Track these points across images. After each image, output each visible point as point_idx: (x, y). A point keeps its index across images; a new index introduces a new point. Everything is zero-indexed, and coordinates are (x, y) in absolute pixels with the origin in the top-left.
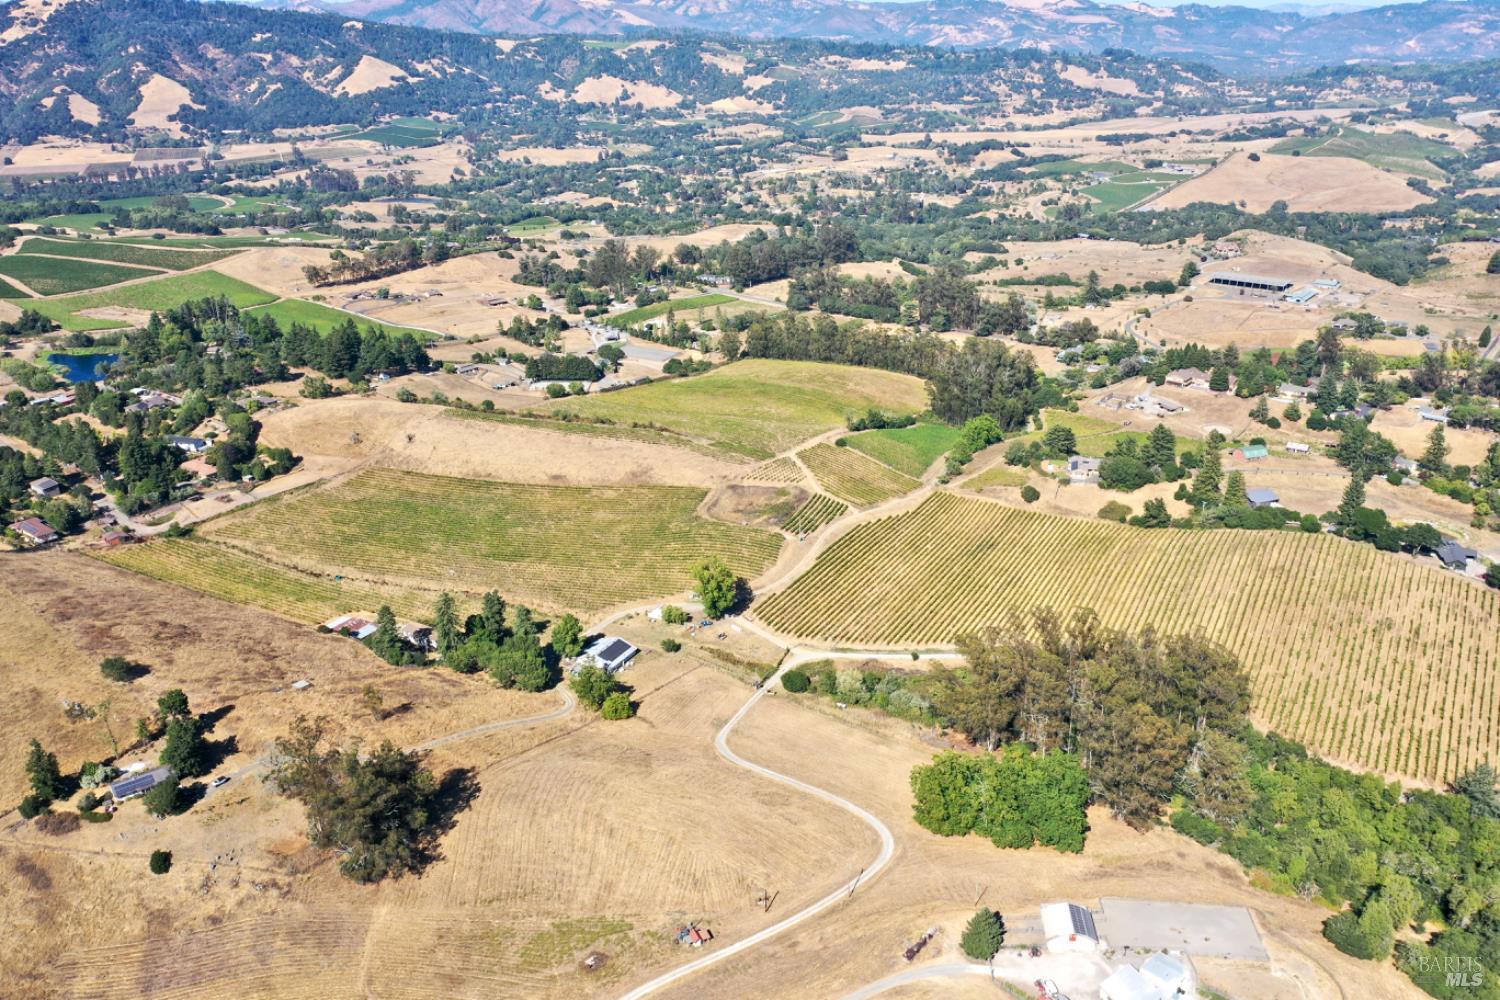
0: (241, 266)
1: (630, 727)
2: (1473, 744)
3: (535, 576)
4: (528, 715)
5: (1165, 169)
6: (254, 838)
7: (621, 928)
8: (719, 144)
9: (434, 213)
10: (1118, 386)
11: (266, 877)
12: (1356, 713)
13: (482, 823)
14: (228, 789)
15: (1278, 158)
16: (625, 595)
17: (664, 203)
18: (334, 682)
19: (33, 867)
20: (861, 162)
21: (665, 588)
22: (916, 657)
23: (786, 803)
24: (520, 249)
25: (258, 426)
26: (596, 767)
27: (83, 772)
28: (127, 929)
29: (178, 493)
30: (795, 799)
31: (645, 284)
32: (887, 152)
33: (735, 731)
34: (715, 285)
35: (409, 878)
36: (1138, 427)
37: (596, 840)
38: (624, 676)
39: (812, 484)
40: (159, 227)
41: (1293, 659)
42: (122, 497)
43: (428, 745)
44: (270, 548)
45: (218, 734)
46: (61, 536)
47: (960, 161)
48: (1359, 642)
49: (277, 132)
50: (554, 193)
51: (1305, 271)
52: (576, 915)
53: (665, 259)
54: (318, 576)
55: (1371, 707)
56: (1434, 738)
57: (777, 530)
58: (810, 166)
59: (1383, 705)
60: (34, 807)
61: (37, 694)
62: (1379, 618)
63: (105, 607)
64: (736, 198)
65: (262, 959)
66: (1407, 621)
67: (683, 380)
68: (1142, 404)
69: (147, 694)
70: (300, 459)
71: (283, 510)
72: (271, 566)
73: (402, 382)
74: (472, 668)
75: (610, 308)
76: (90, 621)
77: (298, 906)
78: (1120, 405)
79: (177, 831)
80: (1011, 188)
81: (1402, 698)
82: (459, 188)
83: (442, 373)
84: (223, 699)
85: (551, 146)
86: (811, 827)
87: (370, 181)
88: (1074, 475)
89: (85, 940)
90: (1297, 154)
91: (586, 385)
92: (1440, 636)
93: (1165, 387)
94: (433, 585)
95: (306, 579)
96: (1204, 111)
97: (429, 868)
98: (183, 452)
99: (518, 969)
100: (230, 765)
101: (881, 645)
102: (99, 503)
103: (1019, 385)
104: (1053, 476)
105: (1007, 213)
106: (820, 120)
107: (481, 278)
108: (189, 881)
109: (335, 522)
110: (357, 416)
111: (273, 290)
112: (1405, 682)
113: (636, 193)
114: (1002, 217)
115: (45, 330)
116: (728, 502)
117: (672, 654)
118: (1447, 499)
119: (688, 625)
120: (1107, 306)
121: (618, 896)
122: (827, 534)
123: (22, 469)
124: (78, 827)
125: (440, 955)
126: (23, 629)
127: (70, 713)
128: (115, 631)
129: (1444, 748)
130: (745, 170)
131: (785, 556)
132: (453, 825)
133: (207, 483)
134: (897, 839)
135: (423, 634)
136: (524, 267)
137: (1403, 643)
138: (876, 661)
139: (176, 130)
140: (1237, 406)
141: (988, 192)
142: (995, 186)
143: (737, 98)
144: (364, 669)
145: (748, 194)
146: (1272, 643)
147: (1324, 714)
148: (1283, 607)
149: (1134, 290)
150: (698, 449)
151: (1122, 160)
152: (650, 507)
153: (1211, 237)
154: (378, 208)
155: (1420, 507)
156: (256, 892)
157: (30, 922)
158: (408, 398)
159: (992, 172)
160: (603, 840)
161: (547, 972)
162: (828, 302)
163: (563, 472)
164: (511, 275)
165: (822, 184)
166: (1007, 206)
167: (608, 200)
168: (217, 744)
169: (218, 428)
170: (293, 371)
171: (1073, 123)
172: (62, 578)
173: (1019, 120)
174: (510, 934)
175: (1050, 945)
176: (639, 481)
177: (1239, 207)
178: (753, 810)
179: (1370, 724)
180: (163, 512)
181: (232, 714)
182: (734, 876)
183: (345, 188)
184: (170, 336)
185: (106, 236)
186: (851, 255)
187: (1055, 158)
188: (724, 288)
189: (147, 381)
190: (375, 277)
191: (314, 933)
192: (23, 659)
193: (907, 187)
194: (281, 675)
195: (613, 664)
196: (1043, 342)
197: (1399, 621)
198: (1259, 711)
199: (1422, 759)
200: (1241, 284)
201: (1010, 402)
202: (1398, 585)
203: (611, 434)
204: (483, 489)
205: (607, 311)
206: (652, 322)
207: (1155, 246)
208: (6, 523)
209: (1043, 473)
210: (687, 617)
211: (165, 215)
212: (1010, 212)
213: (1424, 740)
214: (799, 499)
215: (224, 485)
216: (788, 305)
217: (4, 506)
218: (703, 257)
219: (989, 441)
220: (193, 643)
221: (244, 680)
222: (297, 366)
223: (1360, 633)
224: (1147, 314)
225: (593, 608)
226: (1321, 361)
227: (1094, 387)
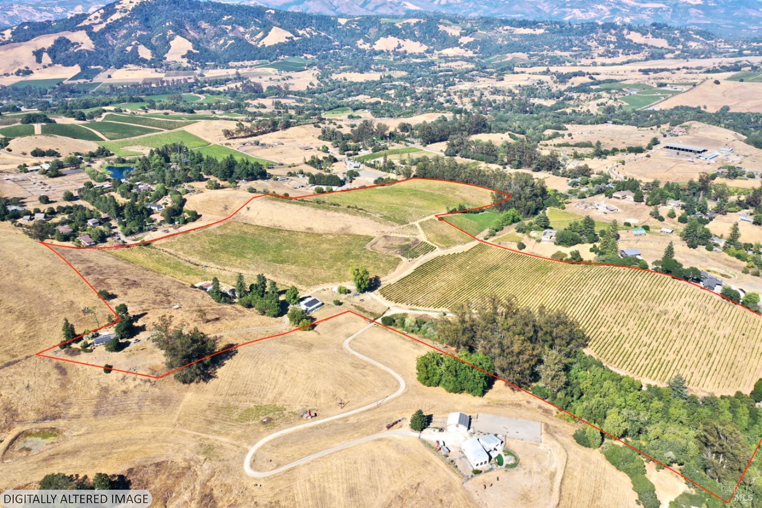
0: (197, 129)
1: (310, 335)
2: (688, 368)
3: (289, 270)
4: (267, 326)
5: (668, 88)
6: (145, 363)
7: (281, 410)
8: (441, 71)
9: (293, 105)
10: (592, 198)
11: (146, 378)
12: (637, 350)
13: (235, 365)
14: (138, 344)
15: (731, 83)
16: (324, 281)
17: (405, 102)
18: (190, 307)
19: (61, 367)
20: (511, 82)
21: (342, 278)
22: (445, 314)
23: (364, 368)
24: (324, 123)
25: (185, 200)
26: (287, 347)
27: (84, 333)
28: (92, 392)
29: (147, 228)
30: (369, 367)
31: (379, 142)
32: (525, 76)
33: (354, 339)
34: (413, 143)
35: (202, 384)
37: (279, 375)
38: (314, 314)
39: (422, 237)
40: (167, 109)
41: (616, 326)
42: (123, 228)
43: (222, 334)
44: (181, 253)
45: (139, 323)
46: (96, 243)
47: (561, 82)
48: (649, 319)
49: (230, 64)
50: (355, 96)
51: (717, 143)
52: (265, 403)
53: (392, 129)
54: (198, 265)
55: (644, 349)
57: (399, 256)
58: (483, 84)
59: (651, 348)
60: (64, 345)
61: (72, 303)
62: (662, 310)
63: (105, 271)
64: (441, 100)
65: (140, 408)
66: (675, 312)
67: (382, 187)
68: (598, 207)
69: (114, 306)
70: (201, 216)
71: (189, 237)
72: (180, 260)
73: (252, 184)
74: (249, 306)
75: (359, 153)
76: (97, 276)
77: (157, 390)
78: (586, 207)
79: (117, 358)
80: (583, 96)
81: (661, 345)
82: (311, 93)
83: (271, 180)
84: (144, 310)
85: (358, 72)
86: (371, 378)
87: (269, 88)
88: (543, 238)
89: (76, 395)
90: (742, 81)
91: (334, 188)
92: (689, 319)
93: (613, 199)
94: (244, 272)
95: (192, 266)
96: (703, 56)
97: (211, 380)
98: (152, 210)
99: (236, 420)
100: (142, 336)
101: (431, 308)
102: (115, 230)
103: (536, 195)
104: (534, 238)
105: (577, 109)
106: (496, 59)
107: (303, 137)
108: (117, 378)
109: (210, 243)
110: (227, 198)
111: (208, 140)
112: (665, 339)
113: (393, 96)
114: (574, 111)
115: (107, 156)
116: (382, 243)
117: (337, 306)
118: (734, 259)
119: (348, 295)
120: (605, 158)
121: (283, 398)
122: (422, 259)
123: (85, 215)
124: (80, 354)
125: (208, 413)
126: (71, 277)
127: (84, 311)
128: (107, 281)
129: (673, 368)
130: (450, 85)
131: (400, 268)
132: (224, 365)
133: (160, 224)
134: (407, 386)
135: (233, 291)
136: (324, 132)
137: (670, 321)
138: (426, 315)
139: (185, 63)
140: (645, 210)
141: (571, 98)
142: (575, 95)
143: (455, 48)
144: (205, 303)
145: (448, 98)
146: (607, 319)
147: (622, 350)
148: (618, 302)
149: (623, 151)
150: (374, 219)
151: (646, 83)
152: (347, 243)
153: (674, 124)
154: (268, 102)
155: (719, 262)
156: (142, 383)
157: (57, 386)
158: (252, 190)
159: (577, 88)
160: (282, 375)
161: (248, 423)
162: (464, 153)
163: (312, 226)
164: (318, 136)
165: (486, 93)
166: (578, 106)
167: (379, 99)
168: (138, 327)
169: (168, 201)
170: (205, 177)
171: (628, 62)
172: (91, 259)
173: (599, 60)
174: (237, 408)
175: (448, 428)
176: (345, 232)
177: (702, 109)
178: (348, 369)
179: (641, 356)
180: (140, 235)
181: (146, 316)
182: (332, 394)
183: (257, 92)
184: (156, 160)
185: (143, 113)
186: (484, 130)
187: (611, 81)
188: (417, 145)
189: (143, 179)
190: (255, 135)
191: (161, 400)
192: (69, 289)
193: (529, 96)
194: (169, 302)
195: (310, 308)
196: (563, 175)
197: (671, 311)
198: (592, 347)
199: (661, 373)
200: (679, 149)
201: (530, 203)
202: (676, 295)
203: (336, 210)
204: (276, 232)
205: (357, 154)
206: (377, 160)
207: (645, 128)
208: (76, 237)
209: (530, 237)
210: (349, 292)
211: (171, 103)
212: (579, 109)
213: (665, 365)
214: (414, 243)
215: (167, 225)
216: (445, 153)
217: (76, 230)
218: (412, 129)
219: (513, 221)
220: (137, 287)
221: (154, 303)
222: (207, 175)
223: (650, 315)
224: (623, 163)
225: (309, 285)
226: (700, 189)
227: (579, 198)
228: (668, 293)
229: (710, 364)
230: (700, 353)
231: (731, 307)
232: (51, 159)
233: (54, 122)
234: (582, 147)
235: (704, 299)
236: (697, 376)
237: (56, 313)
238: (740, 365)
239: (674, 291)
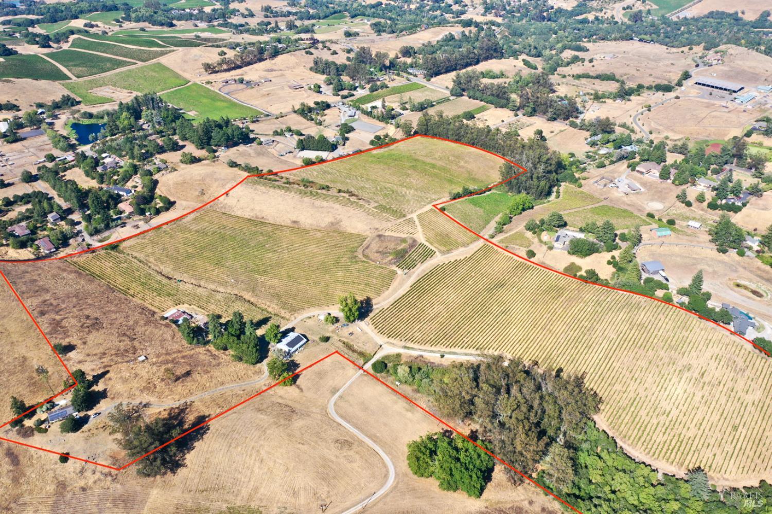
0: (175, 59)
1: (291, 392)
2: (710, 447)
3: (271, 287)
4: (244, 380)
6: (105, 448)
10: (612, 167)
11: (107, 470)
12: (654, 420)
13: (205, 449)
14: (99, 419)
16: (312, 302)
18: (158, 356)
19: (13, 453)
21: (330, 301)
22: (442, 356)
23: (350, 447)
24: (317, 48)
25: (156, 183)
26: (265, 419)
27: (38, 404)
28: (48, 489)
29: (114, 224)
30: (355, 446)
31: (379, 74)
33: (341, 397)
34: (416, 76)
35: (169, 475)
36: (611, 200)
37: (254, 464)
38: (297, 357)
39: (421, 238)
40: (144, 21)
41: (632, 382)
42: (88, 224)
43: (192, 398)
44: (151, 259)
45: (99, 387)
46: (57, 249)
48: (669, 377)
51: (754, 78)
52: (238, 504)
53: (392, 55)
54: (170, 279)
55: (662, 419)
56: (690, 442)
57: (394, 268)
59: (670, 418)
60: (17, 423)
61: (25, 359)
62: (685, 364)
63: (63, 306)
66: (700, 367)
67: (378, 151)
68: (618, 184)
69: (72, 362)
70: (175, 202)
71: (162, 234)
72: (150, 271)
73: (232, 152)
74: (225, 349)
75: (354, 93)
76: (54, 316)
77: (119, 486)
78: (605, 185)
79: (74, 442)
81: (682, 414)
83: (254, 145)
84: (105, 367)
86: (357, 464)
88: (556, 245)
89: (31, 492)
91: (324, 155)
92: (715, 378)
93: (635, 173)
94: (221, 289)
95: (165, 281)
97: (179, 470)
98: (119, 196)
100: (102, 405)
101: (427, 347)
102: (78, 228)
103: (550, 172)
104: (546, 243)
105: (600, 15)
107: (294, 68)
108: (75, 468)
109: (184, 244)
110: (203, 180)
111: (187, 76)
112: (686, 405)
114: (597, 18)
115: (73, 105)
116: (375, 246)
117: (323, 344)
118: (768, 268)
119: (336, 325)
120: (629, 100)
121: (259, 495)
123: (44, 208)
124: (33, 435)
126: (22, 321)
127: (37, 370)
128: (64, 323)
129: (693, 448)
131: (395, 284)
132: (193, 448)
133: (129, 217)
134: (397, 475)
136: (316, 63)
137: (693, 380)
138: (422, 356)
140: (671, 190)
144: (176, 347)
146: (624, 372)
147: (637, 420)
148: (636, 350)
149: (649, 88)
150: (367, 210)
152: (335, 246)
154: (257, 7)
155: (751, 272)
156: (102, 477)
157: (9, 482)
158: (233, 164)
160: (258, 464)
162: (471, 93)
163: (298, 219)
164: (310, 66)
166: (601, 10)
168: (99, 391)
169: (137, 183)
170: (181, 143)
174: (207, 510)
176: (334, 228)
177: (740, 15)
178: (331, 452)
179: (659, 428)
180: (106, 234)
181: (107, 376)
182: (312, 491)
184: (125, 119)
185: (118, 28)
186: (495, 55)
188: (420, 80)
189: (111, 149)
190: (239, 67)
191: (124, 501)
192: (20, 339)
194: (135, 350)
195: (293, 350)
196: (581, 128)
197: (695, 366)
198: (604, 413)
199: (680, 453)
200: (712, 87)
201: (543, 183)
202: (702, 343)
203: (325, 198)
204: (258, 227)
205: (353, 95)
206: (373, 104)
207: (674, 50)
208: (33, 240)
209: (541, 241)
210: (337, 320)
211: (147, 14)
212: (602, 14)
213: (684, 442)
214: (412, 246)
215: (137, 217)
216: (451, 91)
217: (34, 231)
218: (415, 53)
219: (524, 210)
220: (98, 330)
221: (117, 355)
222: (182, 140)
223: (672, 370)
224: (649, 108)
225: (293, 310)
226: (734, 156)
227: (598, 167)
228: (693, 341)
229: (735, 441)
230: (725, 425)
231: (764, 361)
232: (10, 115)
233: (16, 53)
234: (603, 80)
235: (734, 349)
236: (719, 459)
237: (6, 375)
238: (767, 442)
239: (700, 338)
